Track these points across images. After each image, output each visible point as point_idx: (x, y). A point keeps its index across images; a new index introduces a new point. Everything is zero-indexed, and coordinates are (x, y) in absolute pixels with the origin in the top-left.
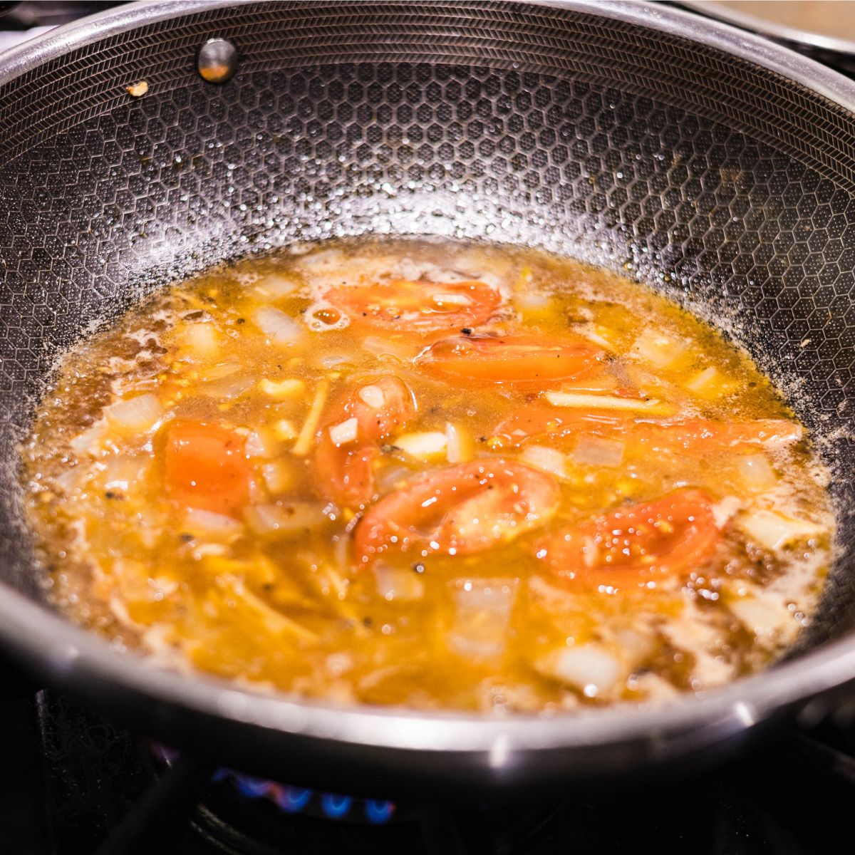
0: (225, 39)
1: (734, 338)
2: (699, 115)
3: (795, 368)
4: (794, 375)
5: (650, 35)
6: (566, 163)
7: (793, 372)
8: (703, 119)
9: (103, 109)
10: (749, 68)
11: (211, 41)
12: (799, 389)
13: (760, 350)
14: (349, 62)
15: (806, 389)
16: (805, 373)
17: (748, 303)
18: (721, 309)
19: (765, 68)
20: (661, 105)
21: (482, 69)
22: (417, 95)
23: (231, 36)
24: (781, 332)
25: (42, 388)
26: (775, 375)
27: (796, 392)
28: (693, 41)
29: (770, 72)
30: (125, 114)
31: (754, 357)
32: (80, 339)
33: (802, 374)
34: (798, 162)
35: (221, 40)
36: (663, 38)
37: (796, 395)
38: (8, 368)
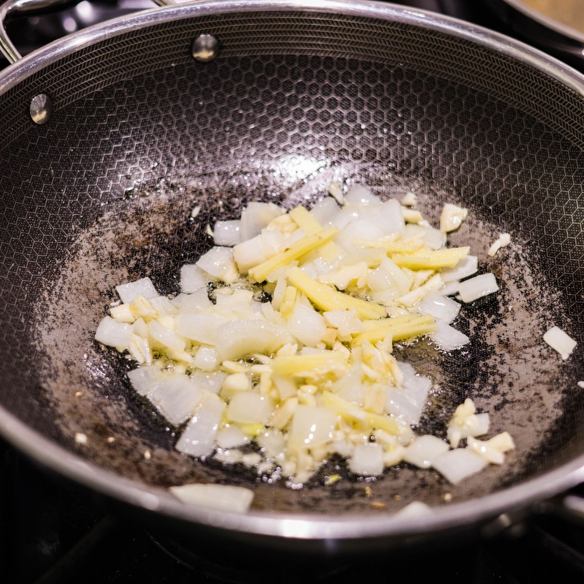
0: (211, 35)
1: (522, 259)
2: (516, 108)
3: (557, 285)
4: (556, 289)
5: (488, 52)
6: (429, 131)
7: (555, 287)
8: (519, 110)
9: (127, 76)
10: (550, 81)
11: (202, 36)
12: (557, 299)
13: (537, 269)
14: (292, 54)
15: (561, 300)
16: (563, 288)
17: (534, 237)
18: (517, 239)
19: (560, 82)
20: (493, 99)
21: (380, 65)
22: (336, 78)
23: (215, 33)
24: (552, 259)
25: (67, 255)
26: (544, 288)
27: (555, 301)
28: (516, 59)
29: (563, 85)
30: (142, 80)
31: (532, 273)
32: (97, 224)
33: (560, 289)
34: (576, 147)
35: (209, 36)
36: (496, 55)
37: (555, 303)
38: (46, 241)
